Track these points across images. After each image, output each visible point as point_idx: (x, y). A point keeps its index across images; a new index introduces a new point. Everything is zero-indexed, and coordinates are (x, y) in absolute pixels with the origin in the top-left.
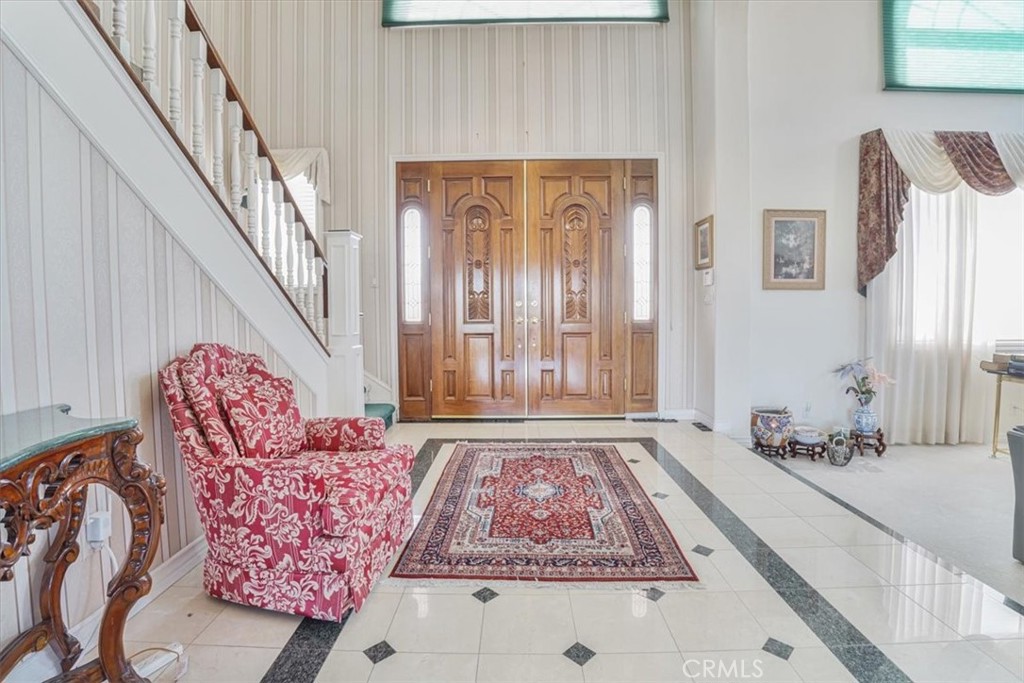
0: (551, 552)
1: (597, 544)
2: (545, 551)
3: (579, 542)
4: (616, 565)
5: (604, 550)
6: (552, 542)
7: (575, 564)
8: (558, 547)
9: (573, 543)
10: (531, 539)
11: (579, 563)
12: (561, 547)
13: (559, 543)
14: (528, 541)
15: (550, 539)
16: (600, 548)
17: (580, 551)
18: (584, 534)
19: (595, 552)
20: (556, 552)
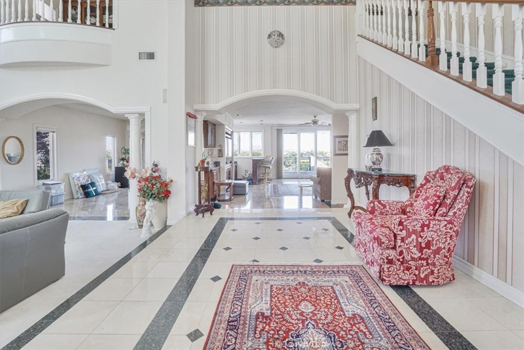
0: (295, 278)
1: (270, 282)
2: (299, 279)
3: (280, 283)
4: (264, 271)
5: (267, 279)
6: (295, 284)
7: (283, 272)
8: (292, 280)
9: (283, 282)
10: (307, 285)
11: (281, 272)
12: (290, 280)
13: (291, 283)
14: (309, 284)
15: (297, 285)
16: (269, 280)
17: (280, 278)
18: (277, 288)
19: (273, 278)
20: (293, 277)
